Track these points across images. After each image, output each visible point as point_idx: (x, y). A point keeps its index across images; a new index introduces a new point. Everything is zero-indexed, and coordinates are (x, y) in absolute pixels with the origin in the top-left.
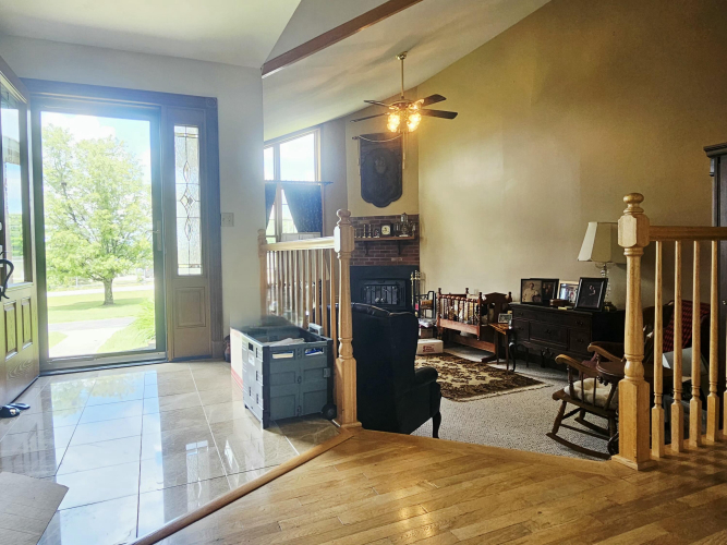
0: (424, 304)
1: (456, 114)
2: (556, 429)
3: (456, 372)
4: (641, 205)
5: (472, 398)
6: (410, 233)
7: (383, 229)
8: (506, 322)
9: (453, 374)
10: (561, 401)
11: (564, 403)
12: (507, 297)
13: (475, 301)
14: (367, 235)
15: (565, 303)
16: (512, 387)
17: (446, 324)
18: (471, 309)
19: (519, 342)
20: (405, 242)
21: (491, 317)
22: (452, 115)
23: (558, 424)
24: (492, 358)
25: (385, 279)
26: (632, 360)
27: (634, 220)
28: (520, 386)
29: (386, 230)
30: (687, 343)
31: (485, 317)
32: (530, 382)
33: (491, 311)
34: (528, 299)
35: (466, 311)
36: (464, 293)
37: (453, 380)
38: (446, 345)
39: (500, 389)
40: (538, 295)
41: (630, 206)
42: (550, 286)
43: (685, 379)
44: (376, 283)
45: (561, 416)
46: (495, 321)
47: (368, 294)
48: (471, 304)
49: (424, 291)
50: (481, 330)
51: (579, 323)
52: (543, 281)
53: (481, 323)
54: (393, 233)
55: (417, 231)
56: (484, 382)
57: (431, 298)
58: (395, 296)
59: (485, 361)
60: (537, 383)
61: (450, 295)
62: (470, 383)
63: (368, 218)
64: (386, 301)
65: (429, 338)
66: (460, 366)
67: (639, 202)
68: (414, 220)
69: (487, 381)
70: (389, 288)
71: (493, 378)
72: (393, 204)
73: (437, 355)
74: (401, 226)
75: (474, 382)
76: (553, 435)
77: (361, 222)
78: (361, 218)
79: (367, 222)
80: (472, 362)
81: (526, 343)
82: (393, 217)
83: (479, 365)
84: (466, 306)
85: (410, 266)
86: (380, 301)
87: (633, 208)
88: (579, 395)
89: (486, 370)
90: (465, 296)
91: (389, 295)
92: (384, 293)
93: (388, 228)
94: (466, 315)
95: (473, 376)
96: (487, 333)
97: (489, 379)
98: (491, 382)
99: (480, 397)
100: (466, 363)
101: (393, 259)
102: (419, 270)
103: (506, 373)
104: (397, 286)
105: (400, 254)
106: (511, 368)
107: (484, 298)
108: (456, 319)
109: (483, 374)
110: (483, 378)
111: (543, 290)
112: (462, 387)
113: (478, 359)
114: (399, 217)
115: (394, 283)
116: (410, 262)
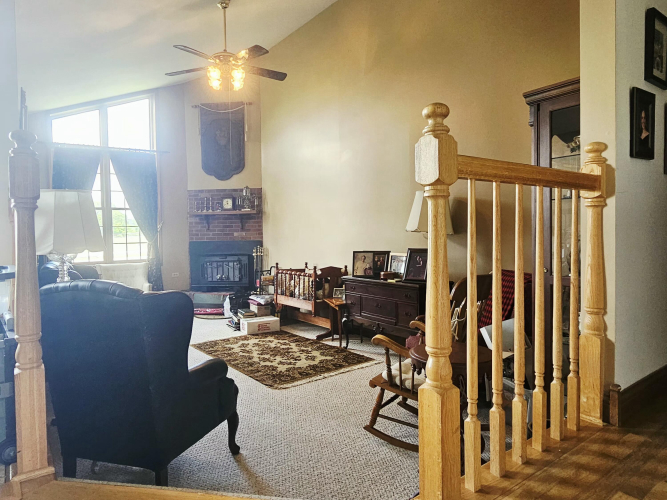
0: (266, 280)
1: (285, 75)
2: (373, 421)
3: (286, 353)
4: (446, 122)
5: (296, 383)
6: (252, 207)
7: (225, 201)
8: (340, 298)
9: (283, 355)
10: (378, 389)
11: (383, 391)
12: (343, 270)
13: (310, 276)
14: (208, 209)
15: (396, 275)
16: (341, 366)
17: (284, 300)
18: (306, 284)
19: (351, 318)
20: (248, 217)
21: (326, 292)
22: (281, 76)
23: (376, 414)
24: (328, 335)
25: (226, 256)
26: (436, 355)
27: (435, 142)
28: (350, 364)
29: (228, 204)
30: (508, 314)
31: (320, 292)
32: (361, 359)
33: (327, 286)
34: (360, 272)
35: (302, 286)
36: (303, 267)
37: (281, 363)
38: (283, 322)
39: (329, 370)
40: (370, 268)
41: (430, 121)
42: (380, 259)
43: (506, 355)
44: (217, 259)
45: (380, 405)
46: (330, 296)
47: (209, 270)
48: (307, 278)
49: (266, 268)
50: (316, 305)
51: (406, 296)
52: (375, 253)
53: (316, 298)
54: (235, 206)
55: (260, 205)
56: (312, 363)
57: (273, 274)
58: (237, 272)
59: (320, 338)
60: (368, 360)
61: (291, 270)
62: (299, 364)
63: (209, 191)
64: (228, 278)
65: (267, 315)
66: (293, 345)
67: (445, 115)
68: (257, 195)
69: (316, 362)
70: (231, 264)
71: (324, 358)
72: (235, 178)
73: (272, 334)
74: (244, 200)
75: (303, 363)
76: (370, 428)
77: (202, 195)
78: (201, 191)
79: (207, 195)
80: (308, 340)
81: (358, 318)
82: (235, 190)
83: (313, 342)
84: (302, 281)
85: (254, 242)
86: (221, 278)
87: (435, 125)
88: (398, 381)
89: (318, 349)
90: (304, 270)
91: (231, 271)
92: (226, 270)
93: (230, 201)
94: (301, 291)
95: (303, 356)
96: (321, 309)
97: (319, 357)
98: (321, 362)
99: (304, 381)
100: (300, 340)
101: (236, 234)
102: (262, 246)
103: (339, 350)
104: (240, 261)
105: (243, 229)
106: (344, 344)
107: (319, 272)
108: (292, 295)
109: (316, 353)
110: (313, 358)
111: (375, 262)
112: (288, 370)
113: (312, 335)
114: (242, 190)
115: (236, 258)
116: (253, 237)
